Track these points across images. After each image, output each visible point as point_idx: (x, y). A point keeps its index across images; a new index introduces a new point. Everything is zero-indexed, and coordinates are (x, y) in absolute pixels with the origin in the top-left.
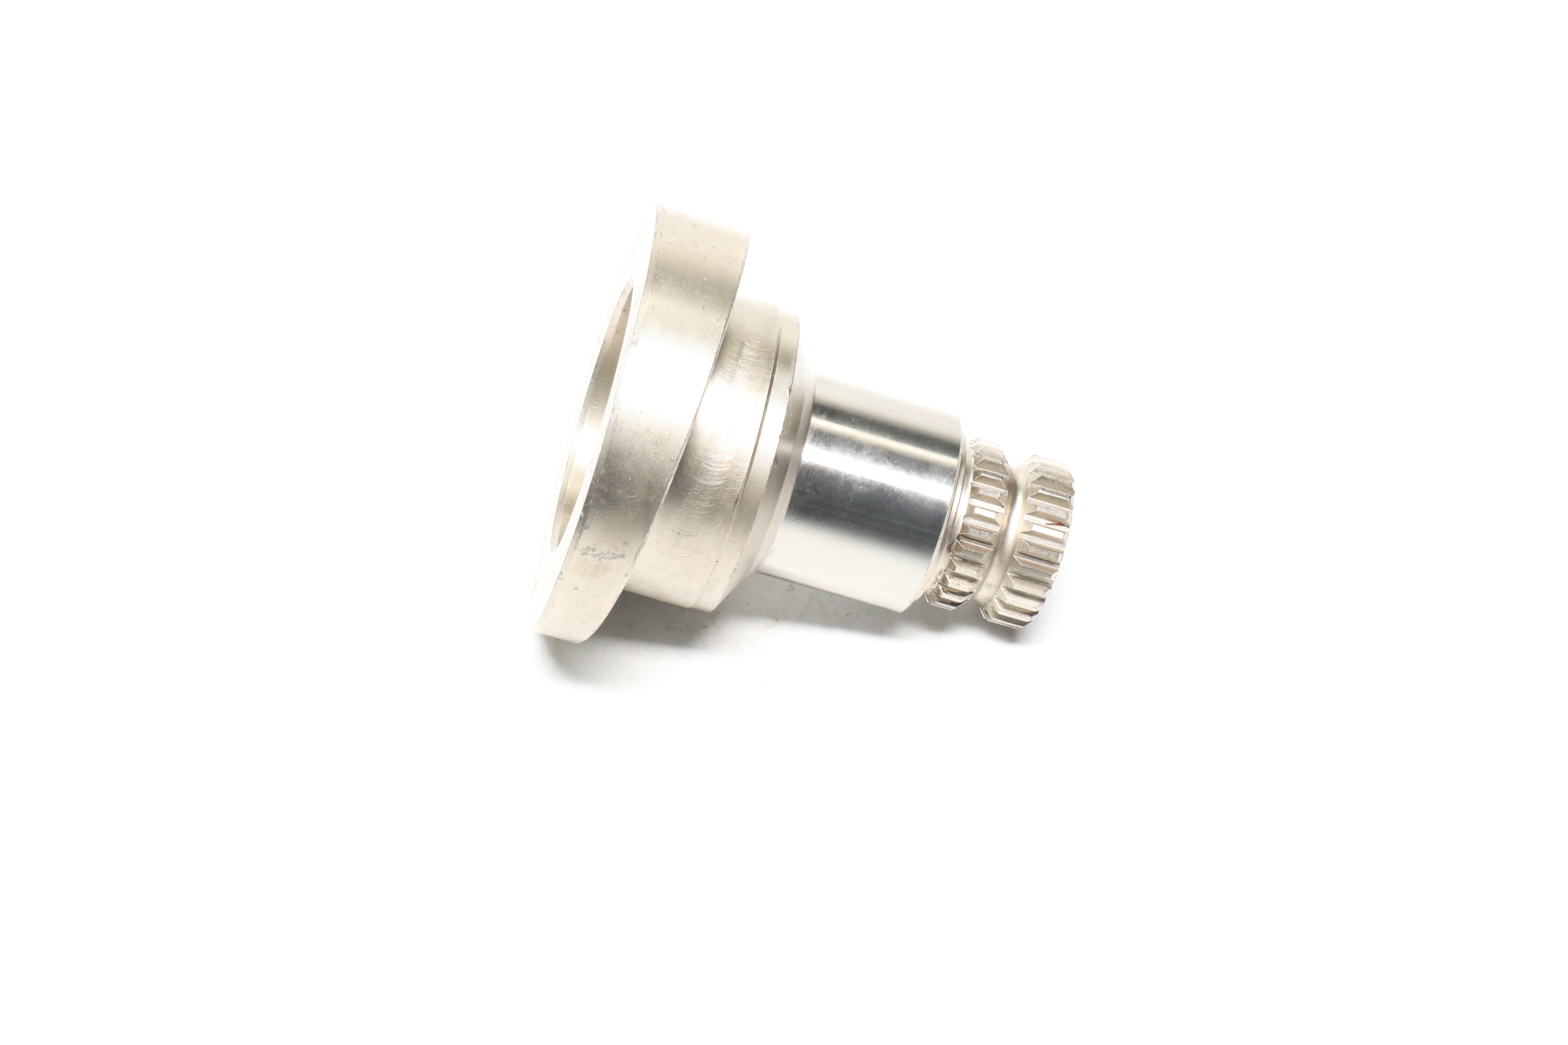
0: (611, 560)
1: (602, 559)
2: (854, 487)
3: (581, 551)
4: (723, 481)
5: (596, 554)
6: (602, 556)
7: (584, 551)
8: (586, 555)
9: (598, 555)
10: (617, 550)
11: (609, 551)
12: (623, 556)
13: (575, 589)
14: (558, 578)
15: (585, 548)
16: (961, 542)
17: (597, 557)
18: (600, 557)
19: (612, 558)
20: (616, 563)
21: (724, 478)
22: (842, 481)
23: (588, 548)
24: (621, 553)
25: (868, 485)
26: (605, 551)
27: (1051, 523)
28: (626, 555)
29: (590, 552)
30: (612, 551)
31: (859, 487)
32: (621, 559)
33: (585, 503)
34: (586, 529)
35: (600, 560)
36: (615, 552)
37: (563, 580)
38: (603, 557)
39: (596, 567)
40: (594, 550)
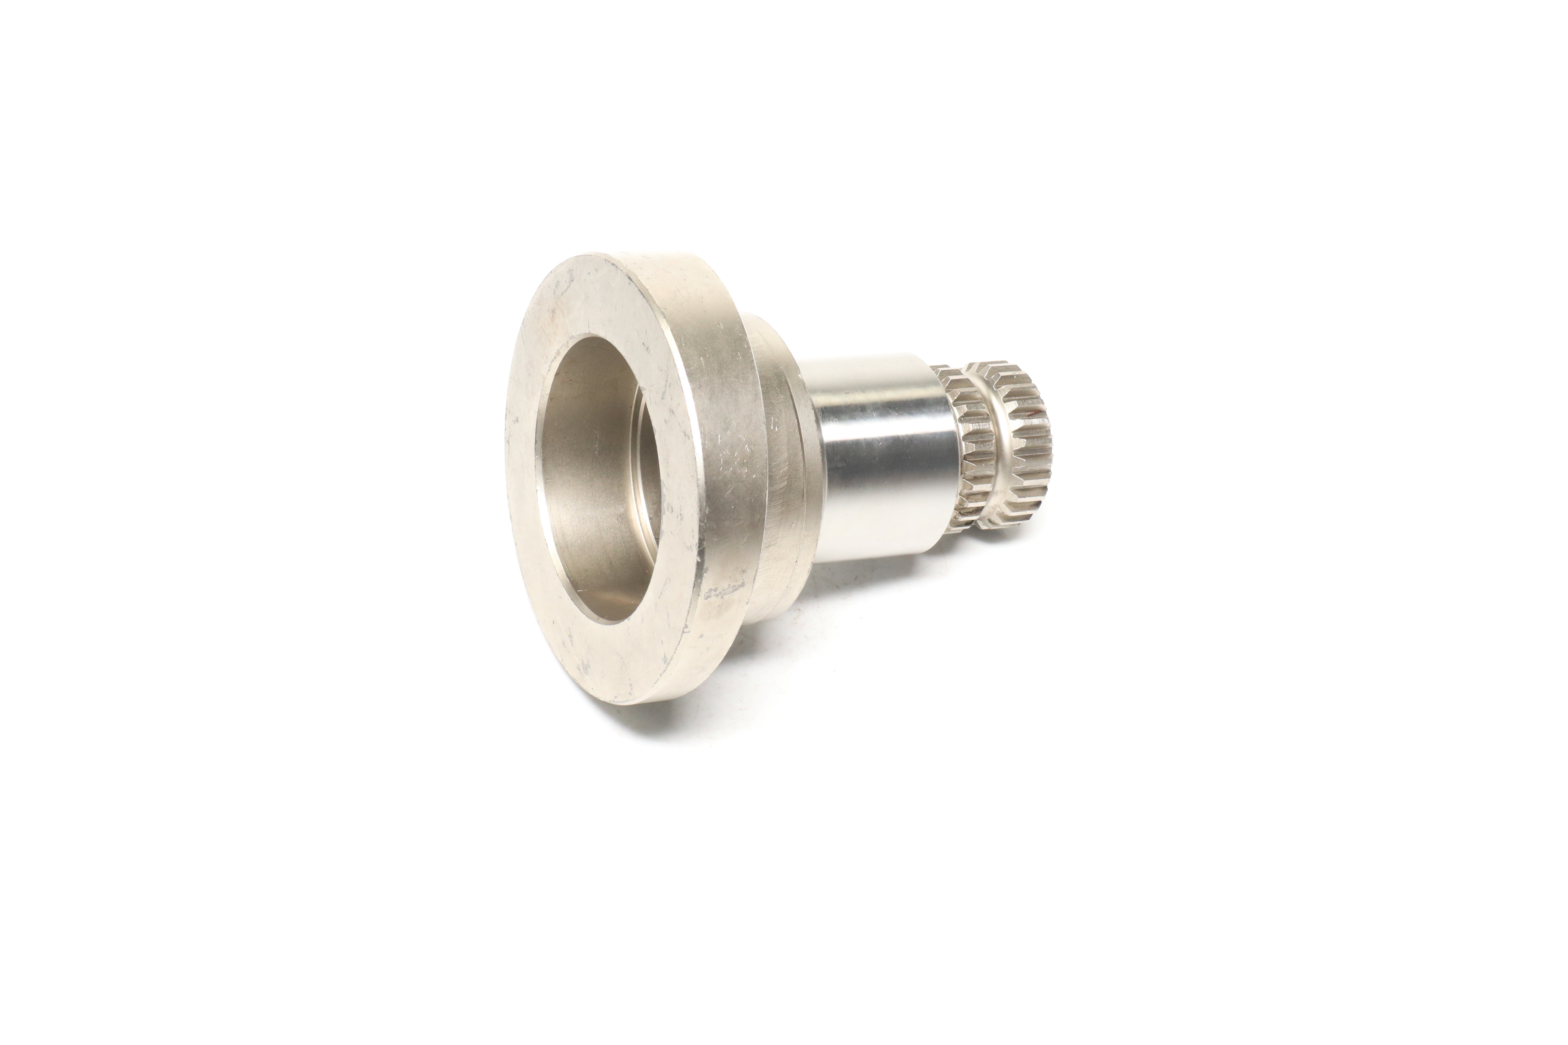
0: (732, 594)
1: (725, 596)
2: (875, 445)
3: (705, 596)
4: (786, 481)
5: (718, 593)
6: (724, 592)
7: (707, 595)
8: (709, 598)
9: (720, 593)
10: (736, 581)
11: (730, 585)
12: (743, 585)
13: (700, 637)
14: (683, 632)
15: (707, 591)
16: (969, 461)
17: (720, 596)
18: (721, 595)
19: (733, 591)
20: (737, 595)
21: (786, 478)
22: (864, 444)
23: (711, 590)
24: (740, 583)
25: (886, 439)
26: (726, 587)
27: (1030, 413)
28: (746, 583)
29: (713, 593)
30: (732, 584)
31: (879, 443)
32: (741, 589)
33: (699, 547)
34: (706, 572)
35: (722, 598)
36: (735, 584)
37: (689, 632)
38: (725, 594)
39: (719, 606)
40: (716, 590)
